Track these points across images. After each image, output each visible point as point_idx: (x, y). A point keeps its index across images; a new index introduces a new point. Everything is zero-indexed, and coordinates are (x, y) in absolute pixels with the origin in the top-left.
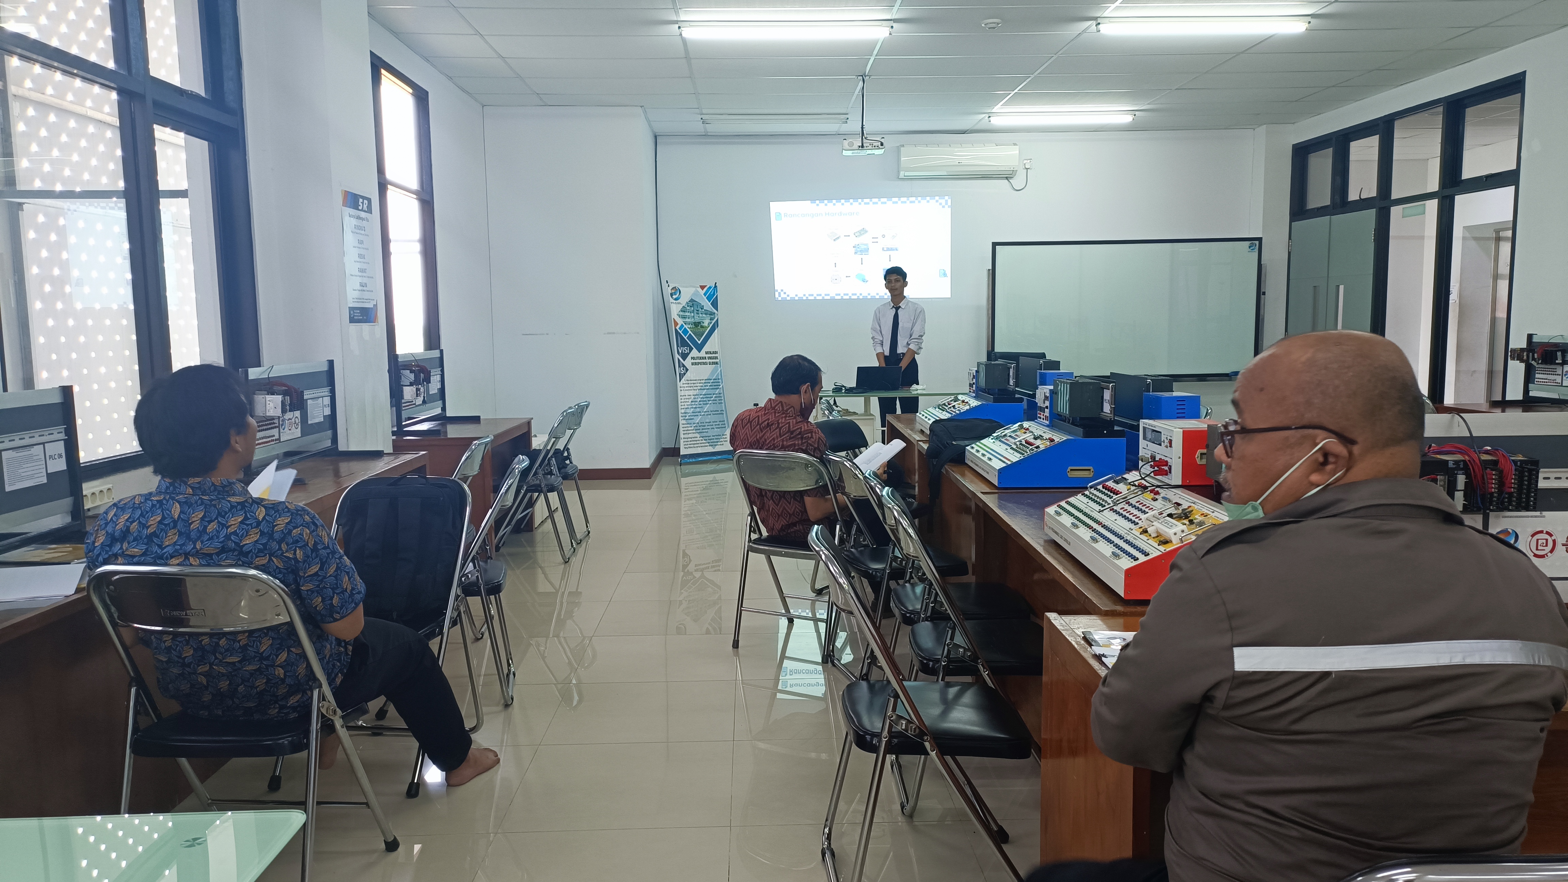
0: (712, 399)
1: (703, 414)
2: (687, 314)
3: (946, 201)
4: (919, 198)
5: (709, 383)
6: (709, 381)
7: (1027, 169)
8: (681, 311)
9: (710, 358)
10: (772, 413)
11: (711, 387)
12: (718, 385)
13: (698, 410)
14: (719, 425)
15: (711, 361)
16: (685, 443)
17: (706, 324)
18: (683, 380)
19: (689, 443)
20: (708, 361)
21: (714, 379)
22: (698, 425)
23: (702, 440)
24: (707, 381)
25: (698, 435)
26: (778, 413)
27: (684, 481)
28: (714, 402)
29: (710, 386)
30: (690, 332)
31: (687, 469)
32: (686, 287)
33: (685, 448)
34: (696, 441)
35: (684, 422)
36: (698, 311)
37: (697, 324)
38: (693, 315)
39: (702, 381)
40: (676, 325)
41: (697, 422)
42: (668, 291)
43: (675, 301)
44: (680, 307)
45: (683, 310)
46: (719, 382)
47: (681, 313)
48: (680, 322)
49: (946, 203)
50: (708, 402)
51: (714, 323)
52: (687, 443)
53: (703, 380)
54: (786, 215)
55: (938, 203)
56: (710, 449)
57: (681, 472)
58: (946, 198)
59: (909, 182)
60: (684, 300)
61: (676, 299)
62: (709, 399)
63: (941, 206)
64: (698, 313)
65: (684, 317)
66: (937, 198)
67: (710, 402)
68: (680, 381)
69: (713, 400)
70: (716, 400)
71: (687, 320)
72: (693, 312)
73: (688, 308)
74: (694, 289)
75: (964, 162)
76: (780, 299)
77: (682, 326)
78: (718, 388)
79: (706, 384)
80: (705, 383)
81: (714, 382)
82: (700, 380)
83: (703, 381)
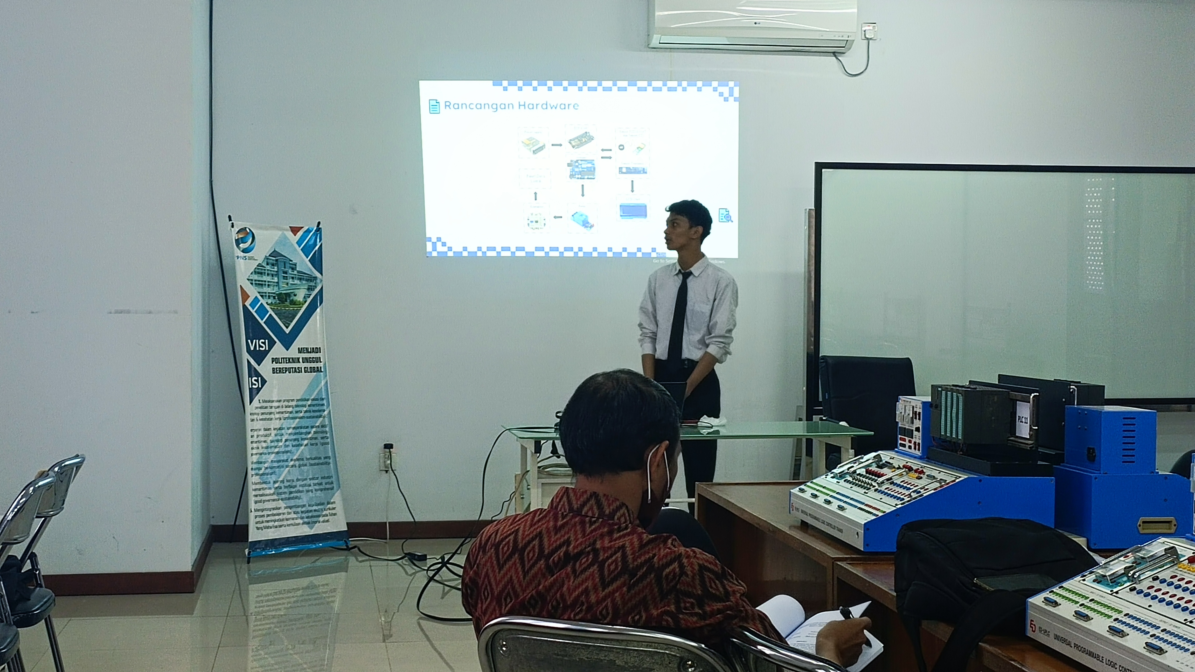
0: (310, 436)
1: (292, 463)
2: (265, 278)
3: (731, 90)
4: (685, 84)
5: (305, 406)
6: (304, 403)
7: (868, 39)
8: (255, 272)
9: (305, 360)
10: (575, 525)
11: (308, 414)
12: (320, 411)
13: (285, 457)
14: (321, 484)
15: (309, 365)
16: (258, 519)
17: (300, 298)
18: (256, 400)
19: (265, 519)
20: (302, 365)
21: (313, 400)
22: (282, 485)
23: (289, 513)
24: (300, 403)
25: (281, 504)
26: (591, 523)
27: (255, 591)
28: (313, 441)
29: (306, 412)
30: (271, 312)
31: (259, 568)
32: (266, 229)
33: (258, 528)
34: (279, 514)
35: (256, 479)
36: (286, 273)
37: (283, 298)
38: (276, 280)
39: (291, 404)
40: (244, 301)
41: (281, 479)
42: (230, 235)
43: (242, 254)
44: (255, 264)
45: (259, 271)
46: (323, 405)
47: (256, 277)
48: (253, 292)
49: (731, 94)
50: (300, 442)
51: (316, 295)
52: (261, 519)
53: (293, 400)
54: (447, 105)
55: (717, 93)
56: (305, 531)
57: (249, 575)
58: (731, 84)
59: (667, 54)
60: (261, 252)
61: (244, 251)
62: (304, 436)
63: (722, 98)
64: (285, 278)
65: (260, 284)
66: (715, 84)
67: (306, 442)
68: (250, 403)
69: (311, 439)
70: (316, 438)
71: (265, 289)
72: (277, 275)
73: (268, 267)
74: (280, 233)
75: (764, 23)
76: (435, 254)
77: (256, 300)
78: (320, 416)
79: (298, 409)
80: (297, 406)
81: (314, 405)
82: (288, 401)
83: (294, 403)
